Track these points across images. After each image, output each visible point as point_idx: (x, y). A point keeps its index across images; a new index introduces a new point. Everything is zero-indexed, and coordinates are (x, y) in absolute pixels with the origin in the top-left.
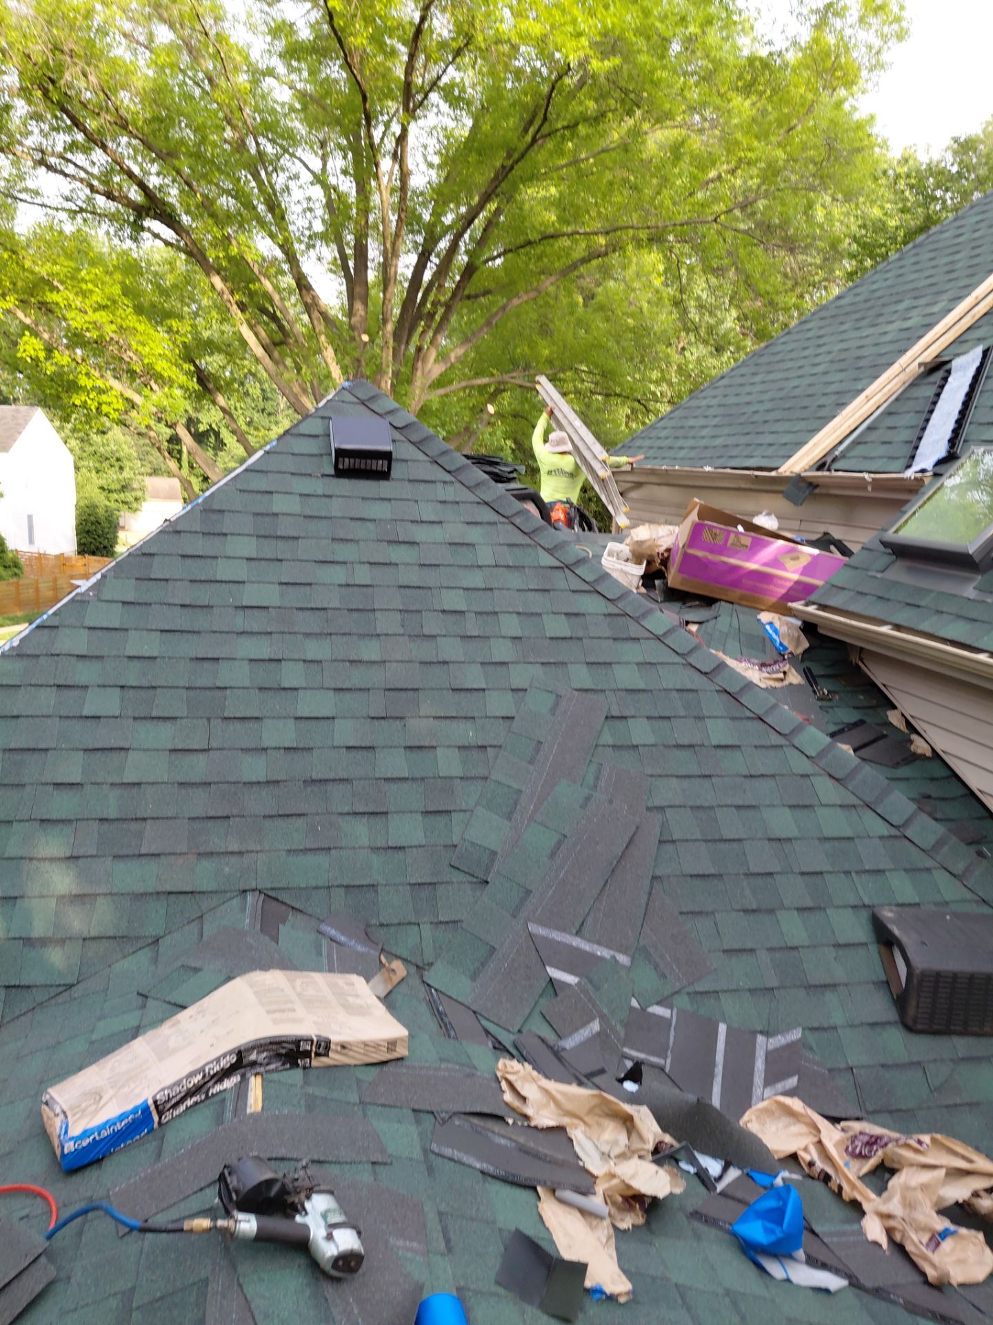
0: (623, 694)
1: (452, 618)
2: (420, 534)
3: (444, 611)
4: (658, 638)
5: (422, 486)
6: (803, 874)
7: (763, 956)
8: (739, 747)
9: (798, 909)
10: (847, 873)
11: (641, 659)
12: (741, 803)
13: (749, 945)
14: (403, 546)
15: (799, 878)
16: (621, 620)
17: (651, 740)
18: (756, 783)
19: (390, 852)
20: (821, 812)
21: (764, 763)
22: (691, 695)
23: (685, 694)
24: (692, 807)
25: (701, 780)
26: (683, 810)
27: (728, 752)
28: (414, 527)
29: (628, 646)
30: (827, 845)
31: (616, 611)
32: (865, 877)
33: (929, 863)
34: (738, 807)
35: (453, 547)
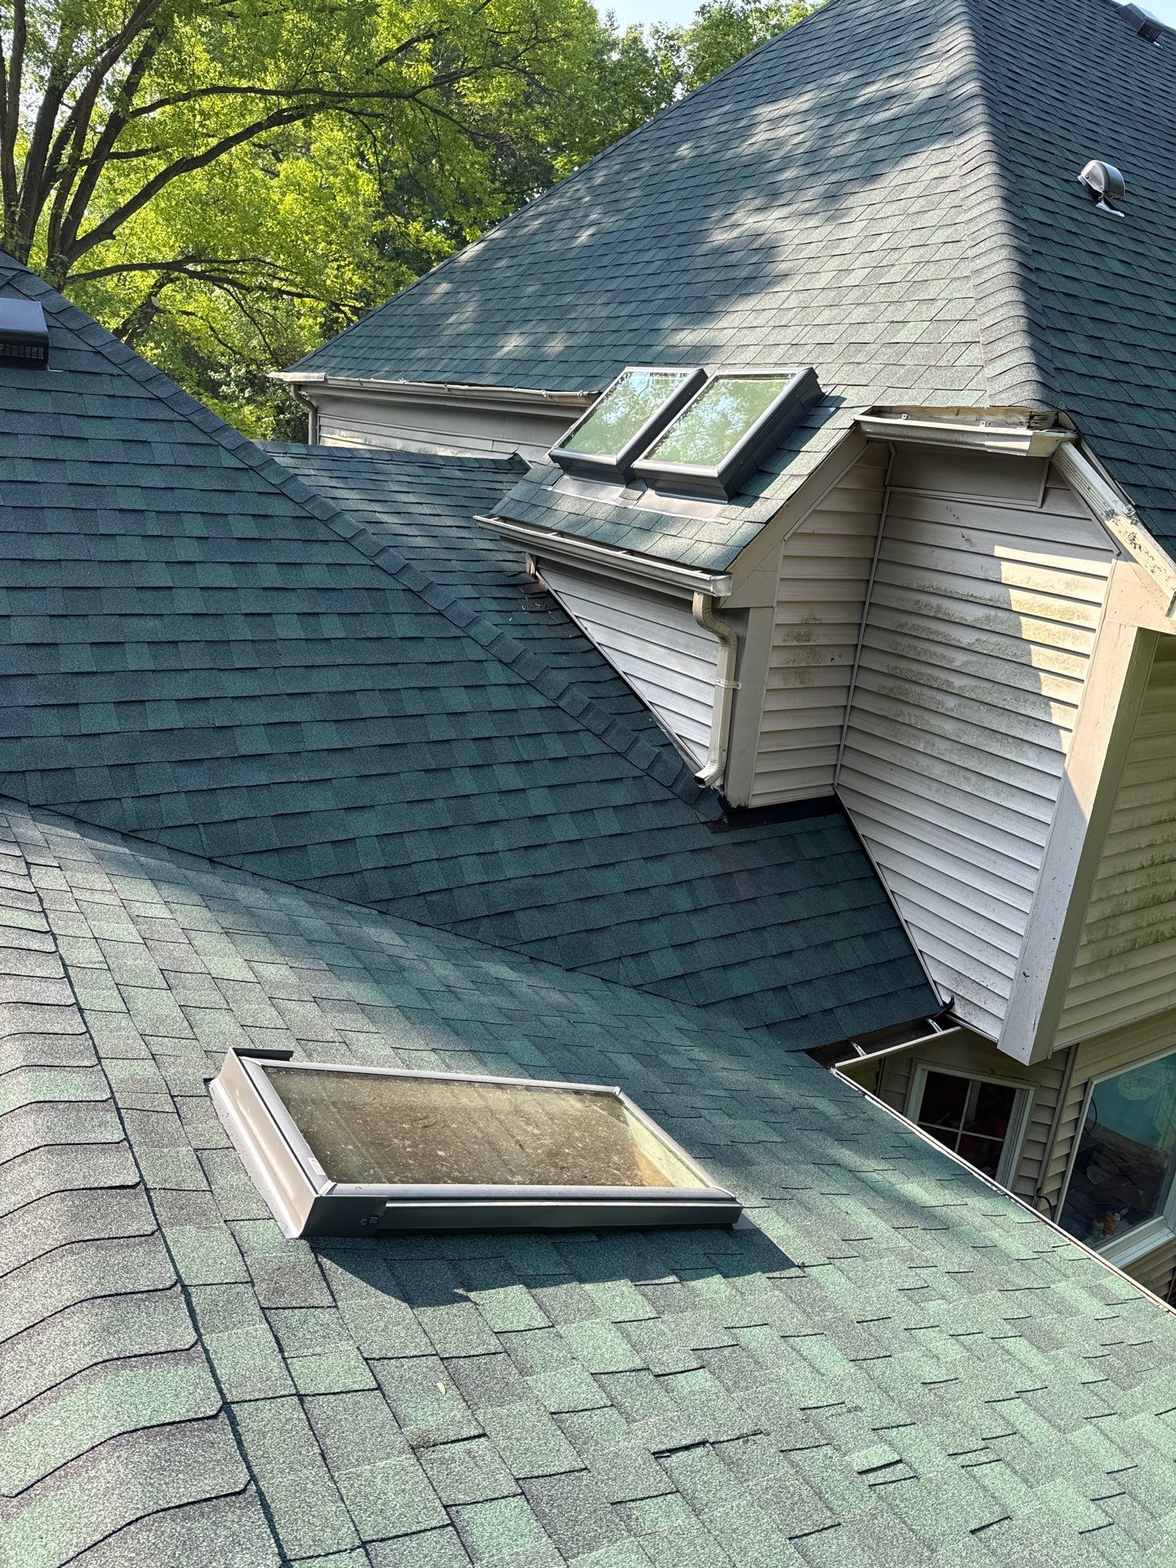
0: (314, 593)
1: (132, 517)
2: (88, 429)
3: (121, 510)
4: (346, 541)
5: (86, 378)
6: (474, 740)
7: (440, 804)
8: (422, 638)
9: (470, 767)
10: (511, 737)
11: (330, 561)
12: (424, 685)
13: (429, 796)
14: (69, 442)
15: (471, 743)
16: (311, 523)
17: (342, 635)
18: (436, 668)
19: (84, 740)
20: (491, 690)
21: (445, 652)
22: (380, 594)
23: (374, 593)
24: (380, 690)
25: (389, 668)
26: (372, 692)
27: (413, 643)
28: (82, 422)
29: (317, 548)
30: (496, 716)
31: (305, 514)
32: (526, 740)
33: (578, 727)
34: (421, 689)
35: (127, 445)
